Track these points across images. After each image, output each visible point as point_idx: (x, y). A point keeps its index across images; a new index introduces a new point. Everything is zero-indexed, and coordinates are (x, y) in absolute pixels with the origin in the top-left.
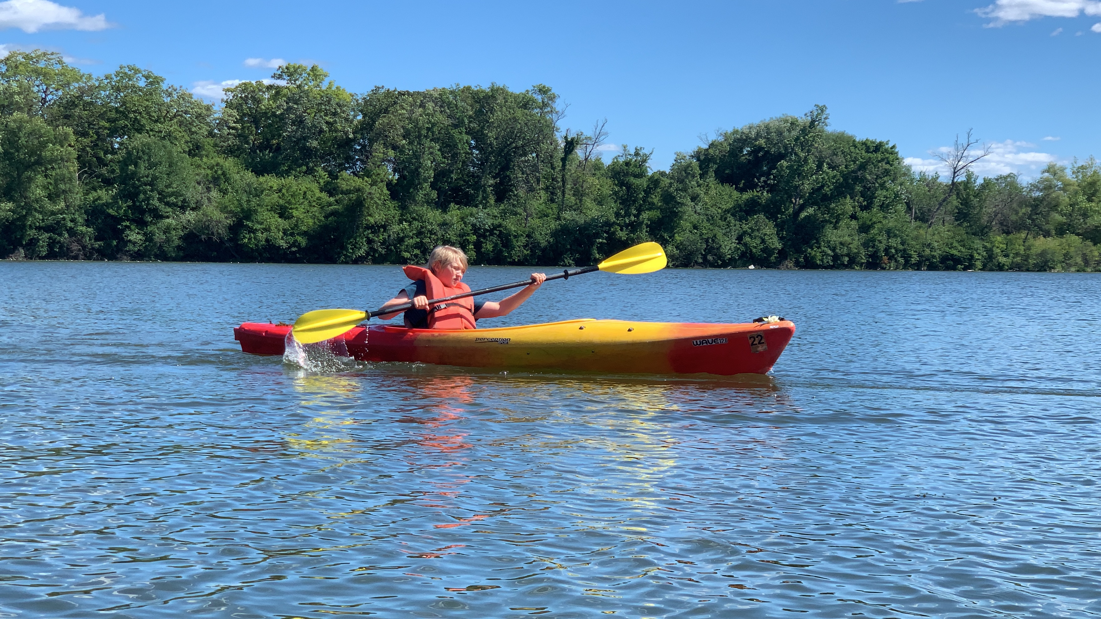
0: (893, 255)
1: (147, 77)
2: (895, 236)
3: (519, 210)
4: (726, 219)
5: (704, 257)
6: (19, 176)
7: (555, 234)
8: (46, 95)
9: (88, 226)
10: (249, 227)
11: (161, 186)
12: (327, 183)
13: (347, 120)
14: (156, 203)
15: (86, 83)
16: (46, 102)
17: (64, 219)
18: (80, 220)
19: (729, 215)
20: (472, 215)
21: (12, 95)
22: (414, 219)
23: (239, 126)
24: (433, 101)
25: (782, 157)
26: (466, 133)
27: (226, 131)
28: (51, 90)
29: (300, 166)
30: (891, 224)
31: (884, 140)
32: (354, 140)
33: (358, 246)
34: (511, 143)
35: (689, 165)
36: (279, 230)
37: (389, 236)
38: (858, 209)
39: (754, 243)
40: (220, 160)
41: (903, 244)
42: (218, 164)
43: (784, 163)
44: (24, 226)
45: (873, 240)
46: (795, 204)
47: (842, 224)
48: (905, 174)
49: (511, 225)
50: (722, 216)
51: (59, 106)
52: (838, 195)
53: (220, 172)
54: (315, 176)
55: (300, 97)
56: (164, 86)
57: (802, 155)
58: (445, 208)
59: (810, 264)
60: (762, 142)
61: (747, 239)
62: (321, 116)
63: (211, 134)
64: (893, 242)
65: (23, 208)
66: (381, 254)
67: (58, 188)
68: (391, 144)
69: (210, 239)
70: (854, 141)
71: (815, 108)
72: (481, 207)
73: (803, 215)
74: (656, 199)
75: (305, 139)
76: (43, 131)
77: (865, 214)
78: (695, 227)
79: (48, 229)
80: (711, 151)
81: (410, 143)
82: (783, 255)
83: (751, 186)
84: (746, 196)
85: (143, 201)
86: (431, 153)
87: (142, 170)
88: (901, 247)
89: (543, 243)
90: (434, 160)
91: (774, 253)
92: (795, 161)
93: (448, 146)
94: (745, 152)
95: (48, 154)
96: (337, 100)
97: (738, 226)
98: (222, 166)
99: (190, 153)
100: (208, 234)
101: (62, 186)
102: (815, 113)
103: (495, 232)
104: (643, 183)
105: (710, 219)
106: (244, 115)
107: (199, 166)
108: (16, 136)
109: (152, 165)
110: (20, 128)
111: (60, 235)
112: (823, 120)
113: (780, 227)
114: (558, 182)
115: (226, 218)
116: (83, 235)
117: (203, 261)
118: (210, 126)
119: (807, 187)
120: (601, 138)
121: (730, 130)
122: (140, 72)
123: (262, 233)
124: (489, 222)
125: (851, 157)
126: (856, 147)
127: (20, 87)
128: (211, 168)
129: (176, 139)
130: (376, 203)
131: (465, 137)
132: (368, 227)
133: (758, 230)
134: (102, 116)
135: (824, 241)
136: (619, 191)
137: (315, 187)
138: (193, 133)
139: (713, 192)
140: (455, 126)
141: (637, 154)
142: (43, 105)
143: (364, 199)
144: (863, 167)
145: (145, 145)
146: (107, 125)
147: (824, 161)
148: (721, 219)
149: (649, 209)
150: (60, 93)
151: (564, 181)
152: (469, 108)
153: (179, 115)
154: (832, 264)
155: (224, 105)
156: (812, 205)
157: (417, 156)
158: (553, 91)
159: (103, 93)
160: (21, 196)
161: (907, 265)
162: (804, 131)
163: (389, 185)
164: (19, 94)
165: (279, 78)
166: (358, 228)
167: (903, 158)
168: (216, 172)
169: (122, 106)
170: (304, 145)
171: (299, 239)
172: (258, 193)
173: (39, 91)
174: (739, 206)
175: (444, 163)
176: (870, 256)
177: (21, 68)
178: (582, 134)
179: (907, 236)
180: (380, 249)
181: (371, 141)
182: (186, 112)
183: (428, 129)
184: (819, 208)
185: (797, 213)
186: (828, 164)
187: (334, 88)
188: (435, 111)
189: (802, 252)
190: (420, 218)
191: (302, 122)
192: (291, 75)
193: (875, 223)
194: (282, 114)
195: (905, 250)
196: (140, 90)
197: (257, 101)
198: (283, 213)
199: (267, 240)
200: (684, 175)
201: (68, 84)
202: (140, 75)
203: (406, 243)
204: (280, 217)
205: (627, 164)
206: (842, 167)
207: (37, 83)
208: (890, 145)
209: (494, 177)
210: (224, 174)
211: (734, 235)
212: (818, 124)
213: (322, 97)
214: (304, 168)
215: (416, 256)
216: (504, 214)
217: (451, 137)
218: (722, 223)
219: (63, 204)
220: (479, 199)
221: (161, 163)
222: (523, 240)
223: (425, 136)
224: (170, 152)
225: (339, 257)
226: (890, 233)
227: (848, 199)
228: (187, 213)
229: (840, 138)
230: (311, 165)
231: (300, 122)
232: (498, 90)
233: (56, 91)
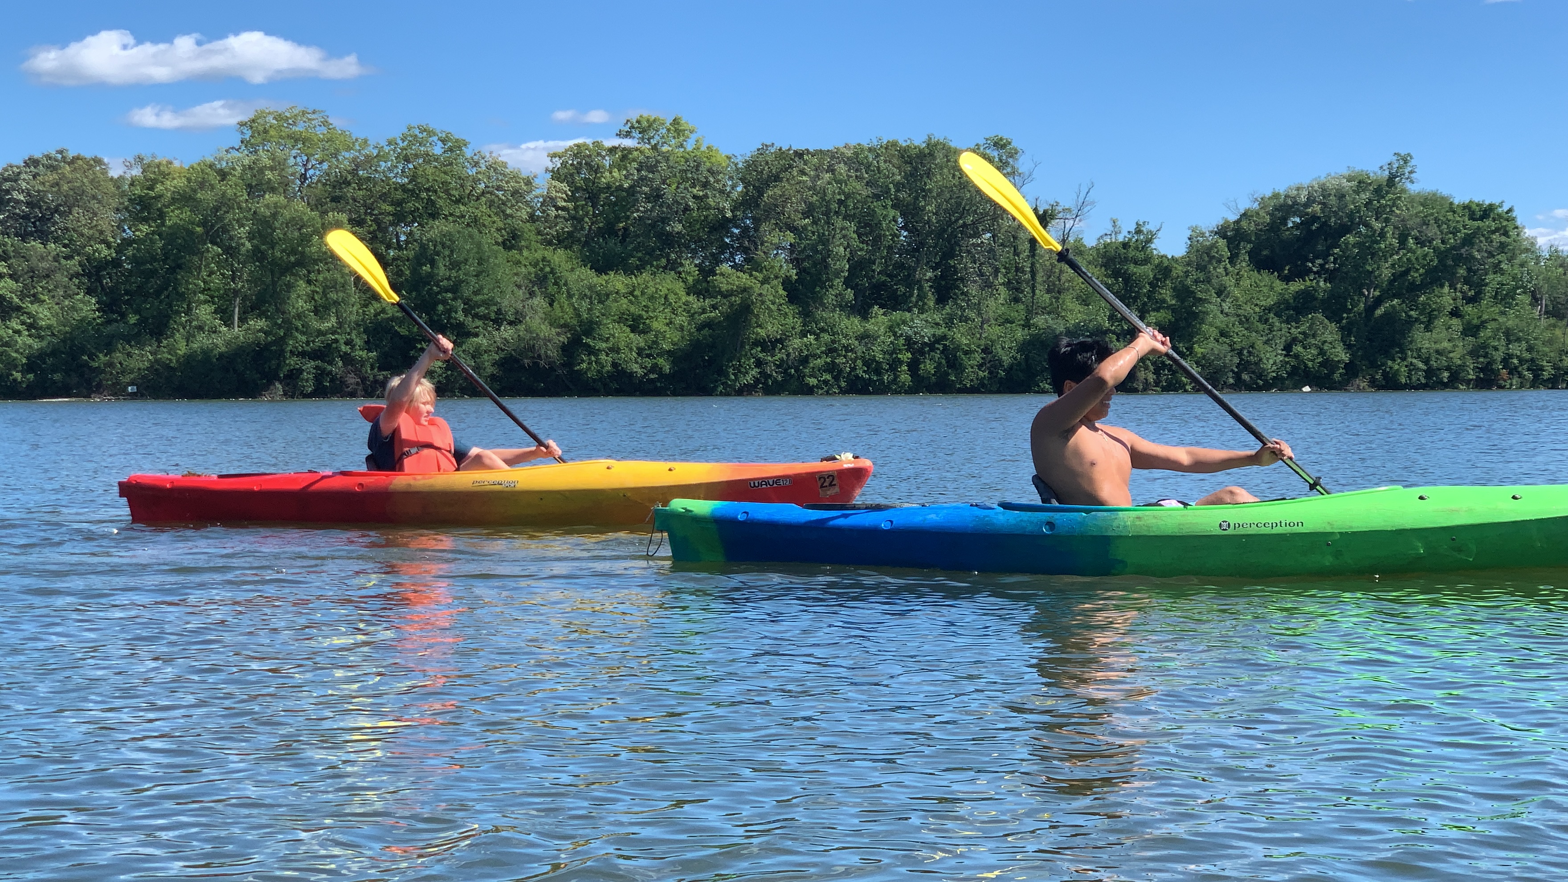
0: (1516, 368)
1: (444, 141)
2: (1519, 340)
3: (972, 315)
4: (1267, 320)
5: (1238, 376)
6: (274, 283)
7: (1024, 347)
8: (306, 170)
9: (370, 350)
10: (589, 346)
11: (467, 292)
12: (696, 282)
13: (722, 192)
14: (461, 316)
15: (359, 151)
16: (306, 179)
17: (336, 341)
18: (358, 342)
19: (1272, 315)
20: (904, 322)
21: (261, 171)
22: (823, 330)
23: (570, 205)
24: (845, 163)
25: (1345, 229)
26: (893, 207)
27: (553, 212)
28: (314, 162)
29: (658, 259)
30: (1510, 322)
31: (1496, 201)
32: (734, 221)
33: (743, 370)
34: (957, 220)
35: (1213, 246)
36: (631, 349)
37: (788, 355)
38: (1459, 302)
39: (1309, 355)
40: (548, 254)
41: (1530, 349)
42: (544, 259)
43: (1351, 239)
44: (283, 351)
45: (1484, 346)
46: (1367, 297)
47: (1439, 322)
48: (1527, 250)
49: (961, 336)
50: (1260, 317)
51: (325, 185)
52: (1431, 283)
53: (548, 269)
54: (680, 273)
55: (658, 162)
56: (468, 152)
57: (1377, 225)
58: (865, 315)
59: (1391, 384)
60: (1317, 208)
61: (1298, 349)
62: (686, 188)
63: (532, 218)
64: (1516, 349)
65: (280, 327)
66: (775, 381)
67: (327, 299)
68: (786, 224)
69: (536, 364)
70: (1451, 204)
71: (1395, 158)
72: (916, 310)
73: (1379, 312)
74: (1166, 294)
75: (665, 220)
76: (305, 218)
77: (1469, 309)
78: (1223, 334)
79: (315, 355)
80: (1244, 224)
81: (815, 223)
82: (1352, 370)
83: (1301, 273)
84: (1296, 286)
85: (442, 314)
86: (844, 237)
87: (442, 270)
88: (1527, 355)
89: (1007, 360)
90: (848, 246)
91: (1338, 368)
92: (1366, 236)
93: (867, 225)
94: (1290, 225)
95: (314, 249)
96: (708, 164)
97: (1285, 330)
98: (549, 261)
99: (504, 244)
100: (533, 357)
101: (333, 296)
102: (1395, 166)
103: (937, 346)
104: (1147, 271)
105: (1244, 321)
106: (577, 189)
107: (518, 263)
108: (271, 227)
109: (455, 265)
110: (274, 215)
111: (330, 363)
112: (1407, 175)
113: (1346, 331)
114: (1024, 272)
115: (558, 334)
116: (363, 362)
117: (526, 395)
118: (531, 207)
119: (1386, 273)
120: (1086, 210)
121: (1268, 194)
122: (435, 134)
123: (607, 355)
124: (928, 333)
125: (1448, 227)
126: (1454, 212)
127: (273, 160)
128: (535, 265)
129: (484, 225)
130: (768, 308)
131: (892, 213)
132: (756, 343)
133: (1314, 336)
134: (384, 197)
135: (1412, 350)
136: (1113, 284)
137: (679, 287)
138: (507, 216)
139: (1246, 283)
140: (877, 197)
141: (1138, 231)
142: (302, 183)
143: (753, 302)
144: (1468, 241)
145: (444, 236)
146: (390, 209)
147: (1409, 235)
148: (1260, 320)
149: (1157, 310)
150: (325, 166)
151: (1033, 273)
152: (896, 171)
153: (488, 192)
154: (1423, 381)
155: (549, 175)
156: (1395, 296)
157: (824, 241)
158: (1014, 144)
159: (383, 164)
160: (278, 310)
161: (1537, 382)
162: (1379, 192)
163: (787, 283)
164: (272, 169)
165: (626, 136)
166: (742, 346)
167: (1524, 227)
168: (541, 270)
169: (410, 182)
170: (663, 228)
171: (661, 361)
172: (603, 297)
173: (296, 164)
174: (1286, 301)
175: (861, 250)
176: (1481, 370)
177: (272, 132)
178: (1057, 204)
179: (1536, 339)
180: (774, 374)
181: (757, 221)
182: (499, 188)
183: (840, 202)
184: (1403, 302)
185: (1370, 309)
186: (1416, 238)
187: (703, 148)
188: (849, 177)
189: (1379, 367)
190: (831, 329)
191: (659, 196)
192: (643, 131)
193: (1486, 322)
194: (631, 187)
195: (1532, 360)
196: (436, 160)
197: (597, 170)
198: (636, 325)
199: (615, 365)
200: (1206, 259)
201: (335, 155)
202: (435, 138)
203: (811, 365)
204: (632, 331)
205: (1125, 245)
206: (1437, 242)
207: (294, 152)
208: (1505, 208)
209: (934, 269)
210: (552, 271)
211: (1280, 343)
212: (1400, 181)
213: (687, 161)
214: (664, 261)
215: (826, 382)
216: (949, 322)
217: (872, 213)
218: (1261, 327)
219: (333, 320)
220: (914, 299)
221: (466, 261)
222: (978, 357)
223: (836, 213)
224: (479, 245)
225: (716, 387)
226: (1510, 336)
227: (1446, 289)
228: (503, 328)
229: (1429, 201)
230: (673, 256)
231: (656, 196)
232: (936, 144)
233: (320, 163)
